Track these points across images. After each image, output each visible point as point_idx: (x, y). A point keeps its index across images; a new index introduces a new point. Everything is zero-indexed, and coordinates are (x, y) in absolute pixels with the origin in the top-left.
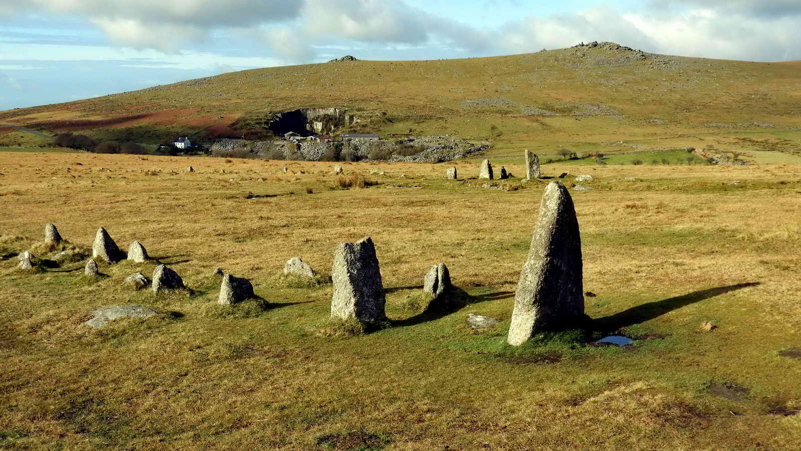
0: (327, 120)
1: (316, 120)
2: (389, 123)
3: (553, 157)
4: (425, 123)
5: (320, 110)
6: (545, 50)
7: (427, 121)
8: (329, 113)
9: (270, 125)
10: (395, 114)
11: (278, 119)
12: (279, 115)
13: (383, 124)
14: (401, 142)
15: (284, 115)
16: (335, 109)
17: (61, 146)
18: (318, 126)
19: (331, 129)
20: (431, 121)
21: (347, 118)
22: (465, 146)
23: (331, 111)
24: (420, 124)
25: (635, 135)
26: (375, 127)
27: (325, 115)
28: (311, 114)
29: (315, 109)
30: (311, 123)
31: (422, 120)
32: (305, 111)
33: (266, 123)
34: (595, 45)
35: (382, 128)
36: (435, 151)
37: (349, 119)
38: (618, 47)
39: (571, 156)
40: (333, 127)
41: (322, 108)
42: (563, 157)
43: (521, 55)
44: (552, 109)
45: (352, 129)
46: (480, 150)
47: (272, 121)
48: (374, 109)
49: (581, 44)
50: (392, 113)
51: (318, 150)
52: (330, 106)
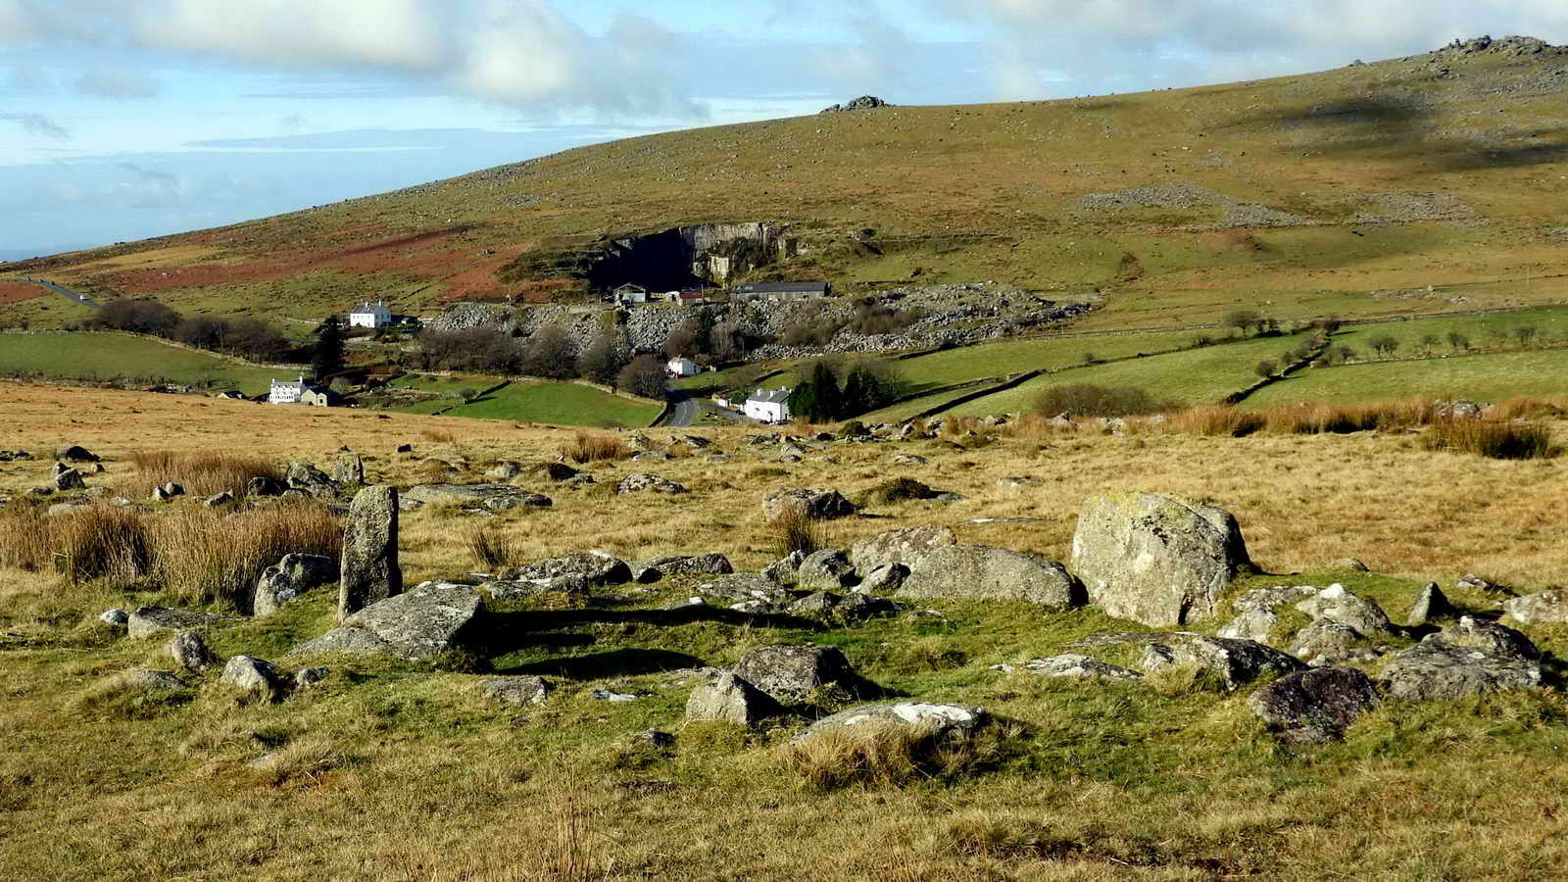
0: (744, 253)
1: (717, 253)
2: (869, 256)
3: (1216, 333)
4: (958, 253)
5: (727, 228)
6: (1359, 62)
7: (967, 247)
8: (747, 237)
9: (590, 268)
10: (897, 232)
11: (618, 253)
12: (626, 243)
13: (852, 259)
14: (870, 302)
15: (638, 242)
16: (760, 225)
17: (111, 327)
18: (721, 266)
19: (747, 272)
20: (977, 247)
21: (781, 245)
22: (1027, 308)
23: (750, 230)
24: (947, 256)
25: (1484, 268)
26: (834, 266)
27: (737, 239)
28: (703, 239)
29: (713, 226)
30: (705, 259)
31: (955, 246)
32: (688, 231)
33: (583, 263)
34: (1484, 44)
35: (849, 269)
36: (945, 322)
37: (787, 248)
38: (1542, 48)
39: (1261, 329)
40: (751, 267)
41: (730, 224)
42: (1238, 332)
43: (1288, 78)
44: (1303, 209)
45: (776, 272)
46: (1061, 315)
47: (601, 258)
48: (848, 224)
49: (1454, 43)
50: (890, 228)
51: (665, 325)
52: (749, 219)
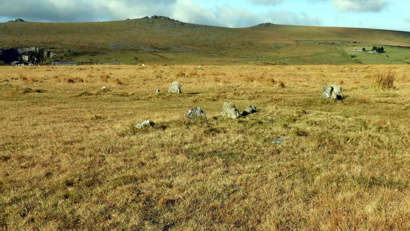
0: (31, 54)
1: (24, 54)
2: (75, 56)
6: (128, 19)
7: (97, 55)
10: (75, 50)
12: (1, 51)
13: (72, 56)
16: (36, 48)
18: (26, 58)
19: (34, 60)
20: (99, 54)
21: (45, 53)
23: (33, 49)
26: (68, 58)
27: (29, 51)
28: (20, 51)
29: (22, 48)
30: (21, 56)
31: (94, 54)
32: (16, 49)
34: (156, 17)
37: (47, 54)
40: (36, 58)
41: (27, 47)
44: (158, 49)
48: (61, 48)
52: (32, 46)
